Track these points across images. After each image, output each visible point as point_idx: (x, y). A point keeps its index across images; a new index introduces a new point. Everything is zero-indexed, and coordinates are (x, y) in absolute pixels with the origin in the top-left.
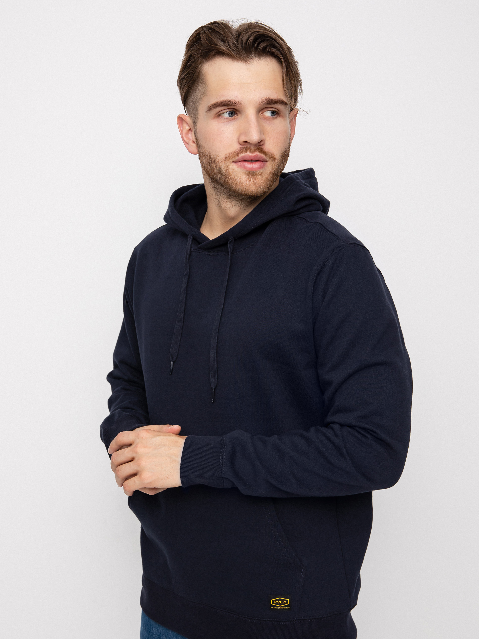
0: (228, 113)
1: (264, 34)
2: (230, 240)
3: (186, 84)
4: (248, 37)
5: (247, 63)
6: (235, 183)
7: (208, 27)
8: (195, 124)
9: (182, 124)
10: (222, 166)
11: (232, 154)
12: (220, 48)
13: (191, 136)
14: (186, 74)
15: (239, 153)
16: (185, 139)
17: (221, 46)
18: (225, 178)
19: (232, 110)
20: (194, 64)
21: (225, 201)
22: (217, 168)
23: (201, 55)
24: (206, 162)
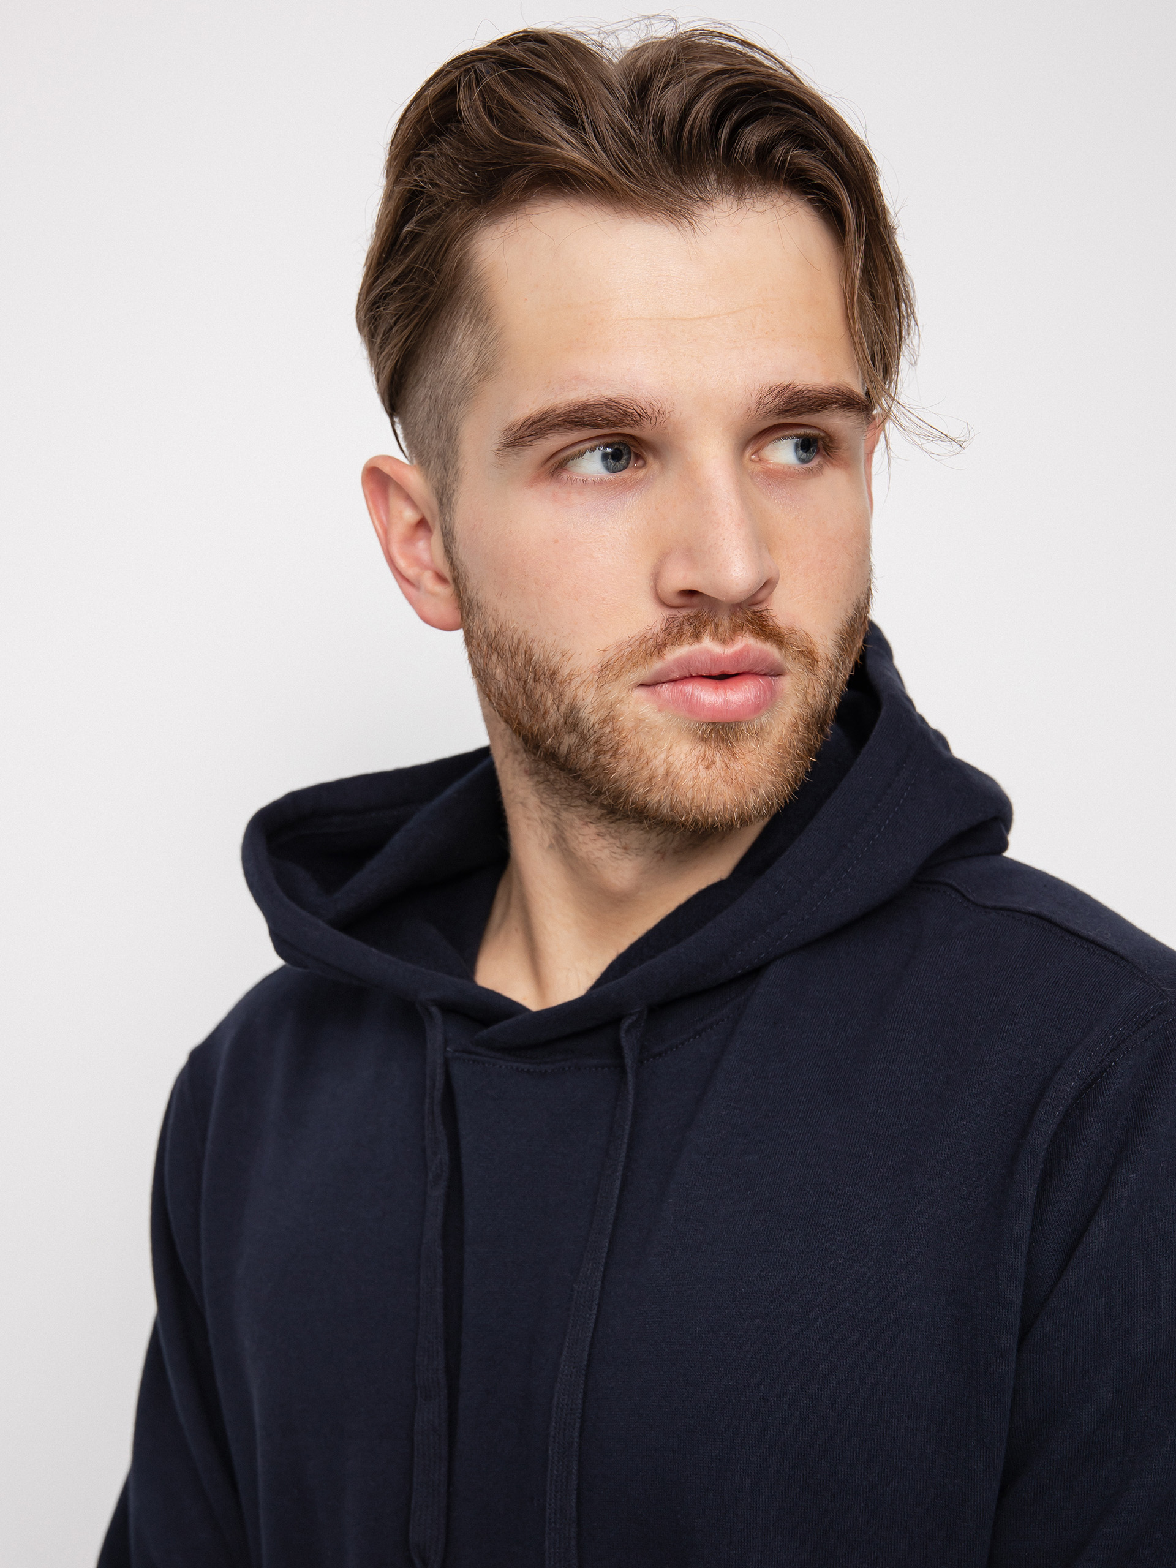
0: (598, 454)
1: (762, 83)
2: (631, 1014)
3: (395, 323)
4: (685, 98)
5: (684, 221)
6: (645, 774)
7: (494, 53)
8: (444, 500)
9: (386, 499)
10: (589, 701)
11: (630, 650)
12: (557, 156)
13: (429, 549)
14: (398, 277)
15: (665, 645)
16: (402, 563)
17: (563, 144)
18: (598, 754)
19: (616, 439)
20: (431, 232)
21: (591, 830)
22: (563, 708)
23: (465, 187)
24: (507, 676)
